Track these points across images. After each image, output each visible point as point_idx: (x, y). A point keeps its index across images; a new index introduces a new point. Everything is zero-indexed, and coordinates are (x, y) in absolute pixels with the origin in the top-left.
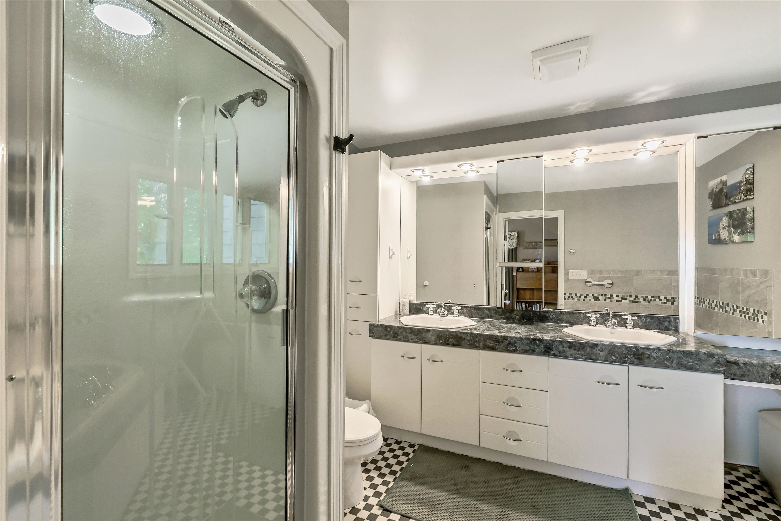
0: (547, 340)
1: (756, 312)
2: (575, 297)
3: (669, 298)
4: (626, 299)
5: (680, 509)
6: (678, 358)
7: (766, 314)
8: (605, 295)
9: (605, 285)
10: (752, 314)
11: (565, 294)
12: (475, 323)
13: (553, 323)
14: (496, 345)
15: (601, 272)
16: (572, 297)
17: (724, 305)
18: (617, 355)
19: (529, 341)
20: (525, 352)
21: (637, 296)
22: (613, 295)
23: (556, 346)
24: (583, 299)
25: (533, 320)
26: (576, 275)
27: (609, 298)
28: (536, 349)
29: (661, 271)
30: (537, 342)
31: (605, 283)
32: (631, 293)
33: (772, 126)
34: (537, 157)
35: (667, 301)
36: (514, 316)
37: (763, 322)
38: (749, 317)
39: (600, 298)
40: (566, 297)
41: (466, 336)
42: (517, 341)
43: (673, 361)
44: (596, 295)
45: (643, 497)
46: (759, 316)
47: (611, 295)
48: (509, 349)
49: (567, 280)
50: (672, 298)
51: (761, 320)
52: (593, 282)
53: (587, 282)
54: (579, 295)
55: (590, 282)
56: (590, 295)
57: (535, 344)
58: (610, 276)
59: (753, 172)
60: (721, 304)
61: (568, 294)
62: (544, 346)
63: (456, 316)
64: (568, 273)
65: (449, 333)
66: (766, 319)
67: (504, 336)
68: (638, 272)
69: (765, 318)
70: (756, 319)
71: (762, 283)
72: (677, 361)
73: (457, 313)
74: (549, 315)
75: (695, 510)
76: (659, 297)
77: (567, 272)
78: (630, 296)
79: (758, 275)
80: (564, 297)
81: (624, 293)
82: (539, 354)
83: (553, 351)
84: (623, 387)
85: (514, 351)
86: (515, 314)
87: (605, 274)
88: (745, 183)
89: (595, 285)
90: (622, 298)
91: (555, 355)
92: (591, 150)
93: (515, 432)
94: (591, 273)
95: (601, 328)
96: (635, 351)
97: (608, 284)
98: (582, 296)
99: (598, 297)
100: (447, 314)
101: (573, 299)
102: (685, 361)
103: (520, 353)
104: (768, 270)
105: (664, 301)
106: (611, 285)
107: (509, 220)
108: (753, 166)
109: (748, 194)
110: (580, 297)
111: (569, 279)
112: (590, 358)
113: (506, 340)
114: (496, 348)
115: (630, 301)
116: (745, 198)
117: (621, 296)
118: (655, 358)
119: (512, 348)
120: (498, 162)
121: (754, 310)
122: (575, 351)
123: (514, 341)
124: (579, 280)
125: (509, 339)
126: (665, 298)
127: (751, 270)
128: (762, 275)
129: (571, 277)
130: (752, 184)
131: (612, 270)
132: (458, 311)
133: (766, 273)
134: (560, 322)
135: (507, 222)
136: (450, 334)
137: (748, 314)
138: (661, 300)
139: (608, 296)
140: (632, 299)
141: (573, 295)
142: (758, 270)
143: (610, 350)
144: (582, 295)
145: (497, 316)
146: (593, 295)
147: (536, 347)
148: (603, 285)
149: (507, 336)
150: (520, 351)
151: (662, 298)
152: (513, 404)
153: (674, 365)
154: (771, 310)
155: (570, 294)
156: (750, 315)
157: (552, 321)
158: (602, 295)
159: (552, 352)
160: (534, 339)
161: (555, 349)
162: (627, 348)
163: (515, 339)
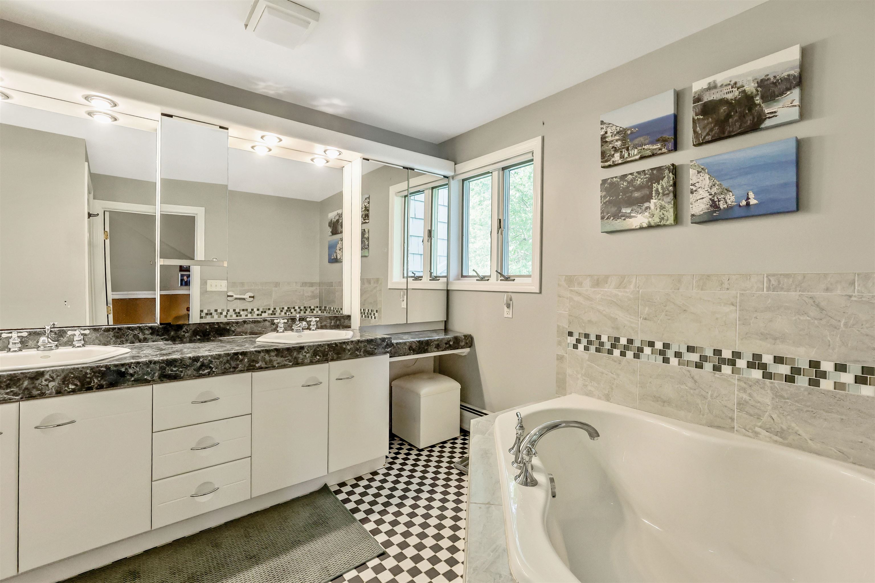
0: (252, 351)
1: (370, 311)
2: (214, 314)
3: (302, 308)
4: (265, 312)
5: (363, 479)
6: (365, 346)
7: (377, 311)
8: (247, 310)
9: (246, 298)
10: (367, 313)
11: (202, 311)
12: (128, 350)
13: (235, 336)
14: (182, 372)
15: (242, 284)
16: (211, 314)
17: (339, 310)
18: (320, 354)
19: (229, 358)
20: (225, 372)
21: (275, 309)
22: (254, 309)
23: (262, 357)
24: (225, 315)
25: (210, 336)
26: (216, 286)
27: (251, 313)
28: (238, 365)
29: (296, 282)
30: (240, 357)
31: (246, 296)
32: (269, 305)
33: (402, 165)
34: (221, 127)
35: (301, 310)
36: (183, 333)
37: (375, 318)
38: (365, 316)
39: (242, 313)
40: (203, 315)
41: (128, 368)
42: (213, 360)
43: (360, 351)
44: (237, 311)
45: (337, 484)
46: (372, 314)
47: (252, 310)
48: (201, 373)
49: (204, 292)
50: (305, 307)
51: (373, 317)
52: (235, 296)
53: (228, 296)
54: (219, 311)
55: (232, 296)
56: (231, 310)
57: (237, 359)
58: (251, 289)
59: (369, 202)
60: (337, 310)
61: (205, 311)
62: (248, 359)
63: (77, 345)
64: (206, 283)
65: (91, 369)
66: (377, 316)
67: (194, 357)
68: (277, 284)
69: (376, 314)
70: (370, 316)
71: (375, 288)
72: (364, 349)
73: (81, 340)
74: (230, 327)
75: (372, 474)
76: (294, 308)
77: (204, 283)
78: (269, 309)
79: (372, 282)
80: (201, 314)
81: (265, 306)
82: (242, 371)
83: (258, 363)
84: (325, 385)
85: (209, 374)
86: (184, 332)
87: (246, 287)
88: (364, 209)
89: (236, 299)
90: (262, 312)
91: (261, 368)
92: (281, 140)
93: (208, 482)
94: (232, 285)
95: (289, 333)
96: (335, 347)
97: (250, 297)
98: (223, 312)
99: (239, 313)
100: (56, 346)
101: (213, 317)
102: (369, 348)
103: (217, 375)
104: (379, 278)
105: (298, 310)
106: (252, 299)
107: (110, 211)
108: (369, 197)
109: (366, 218)
110: (221, 313)
111: (207, 291)
112: (297, 363)
113: (197, 362)
114: (182, 376)
115: (269, 314)
116: (364, 221)
117: (261, 310)
118: (349, 351)
119: (206, 371)
120: (163, 114)
121: (368, 310)
122: (282, 359)
123: (209, 360)
124: (220, 293)
125: (201, 360)
126: (299, 308)
127: (367, 279)
128: (374, 283)
129: (209, 289)
130: (368, 211)
131: (253, 283)
132: (82, 337)
133: (377, 280)
134: (243, 334)
135: (107, 214)
136: (94, 370)
137: (364, 314)
138: (295, 310)
139: (249, 310)
140: (270, 312)
141: (212, 311)
142: (372, 278)
143: (315, 350)
144: (223, 310)
145: (155, 337)
146: (234, 310)
147: (238, 362)
148: (244, 299)
149: (199, 356)
150: (218, 372)
151: (297, 308)
152: (204, 446)
153: (362, 353)
154: (381, 309)
155: (209, 310)
156: (366, 314)
157: (234, 334)
158: (243, 310)
159: (257, 365)
160: (236, 354)
161: (262, 361)
162: (328, 345)
163: (210, 358)
